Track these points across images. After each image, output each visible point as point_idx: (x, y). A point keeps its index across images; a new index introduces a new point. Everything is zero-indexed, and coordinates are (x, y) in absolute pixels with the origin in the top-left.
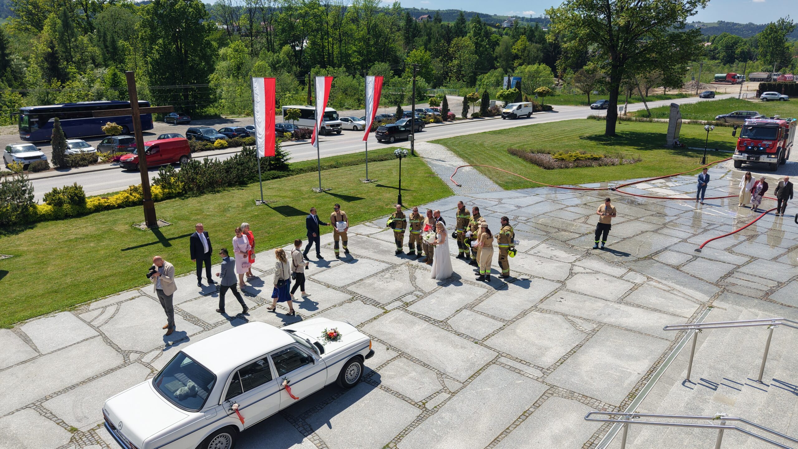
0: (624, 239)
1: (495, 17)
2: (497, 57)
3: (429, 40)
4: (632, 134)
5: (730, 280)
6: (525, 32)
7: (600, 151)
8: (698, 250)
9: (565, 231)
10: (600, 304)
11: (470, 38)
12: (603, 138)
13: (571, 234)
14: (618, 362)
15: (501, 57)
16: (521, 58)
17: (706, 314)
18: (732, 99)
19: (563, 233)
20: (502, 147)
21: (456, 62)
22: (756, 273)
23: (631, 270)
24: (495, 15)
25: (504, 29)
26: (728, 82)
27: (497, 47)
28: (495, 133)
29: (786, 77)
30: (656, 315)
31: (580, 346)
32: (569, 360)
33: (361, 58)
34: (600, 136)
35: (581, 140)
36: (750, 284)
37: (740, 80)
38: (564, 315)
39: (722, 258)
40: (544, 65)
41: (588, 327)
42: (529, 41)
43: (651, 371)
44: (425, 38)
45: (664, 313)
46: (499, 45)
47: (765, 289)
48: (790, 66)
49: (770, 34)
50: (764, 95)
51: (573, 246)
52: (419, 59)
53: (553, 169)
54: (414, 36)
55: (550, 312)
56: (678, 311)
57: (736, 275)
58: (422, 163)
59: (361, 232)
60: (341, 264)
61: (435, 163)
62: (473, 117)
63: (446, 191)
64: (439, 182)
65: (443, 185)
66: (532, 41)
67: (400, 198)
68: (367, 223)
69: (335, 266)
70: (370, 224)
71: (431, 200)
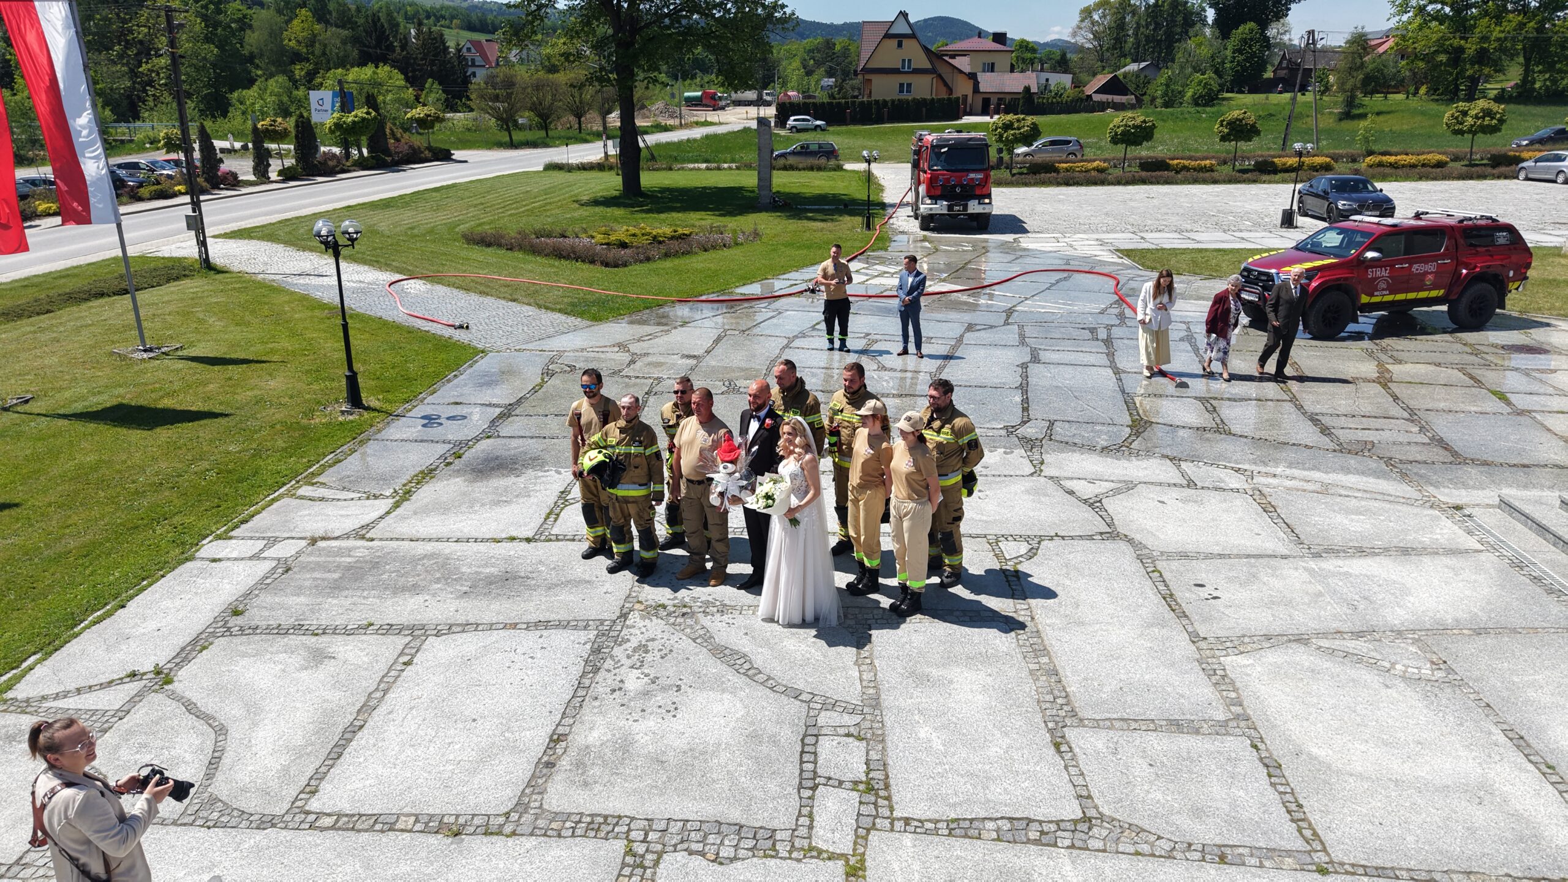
2: (252, 56)
6: (305, 3)
15: (261, 54)
16: (308, 60)
18: (747, 131)
20: (433, 231)
26: (707, 106)
27: (248, 32)
28: (373, 206)
29: (789, 97)
34: (615, 198)
35: (586, 208)
37: (723, 103)
40: (387, 68)
42: (319, 21)
46: (250, 27)
48: (778, 79)
50: (791, 122)
53: (625, 265)
58: (262, 285)
59: (316, 527)
60: (385, 686)
61: (302, 281)
62: (288, 175)
63: (442, 345)
64: (383, 324)
65: (410, 331)
66: (327, 23)
67: (352, 381)
68: (305, 491)
69: (367, 708)
70: (321, 492)
71: (435, 378)
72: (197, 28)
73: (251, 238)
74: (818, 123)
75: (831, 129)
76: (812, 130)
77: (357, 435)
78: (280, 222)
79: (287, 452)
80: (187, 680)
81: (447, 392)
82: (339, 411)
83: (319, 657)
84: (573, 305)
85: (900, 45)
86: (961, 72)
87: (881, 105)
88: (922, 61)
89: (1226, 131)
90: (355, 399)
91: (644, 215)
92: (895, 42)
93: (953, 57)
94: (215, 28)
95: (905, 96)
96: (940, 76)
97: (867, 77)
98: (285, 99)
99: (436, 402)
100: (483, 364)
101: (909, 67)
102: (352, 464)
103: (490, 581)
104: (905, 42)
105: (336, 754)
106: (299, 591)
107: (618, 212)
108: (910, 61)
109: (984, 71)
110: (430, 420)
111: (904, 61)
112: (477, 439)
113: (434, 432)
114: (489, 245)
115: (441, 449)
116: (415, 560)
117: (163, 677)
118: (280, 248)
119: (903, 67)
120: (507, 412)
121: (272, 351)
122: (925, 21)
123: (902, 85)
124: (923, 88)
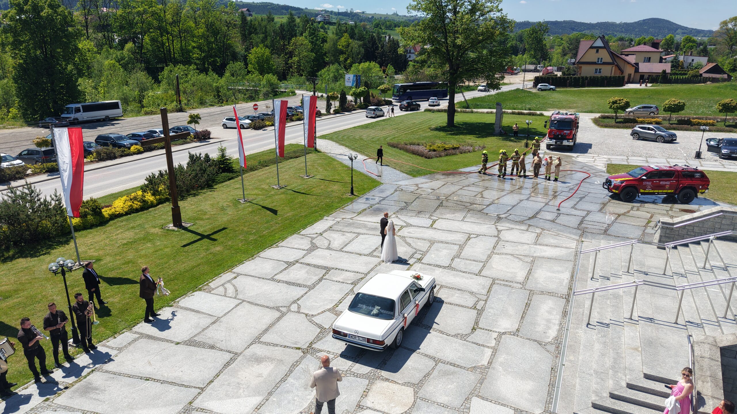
0: (514, 206)
1: (306, 11)
2: (326, 53)
3: (266, 38)
4: (465, 124)
5: (583, 225)
6: (347, 30)
7: (453, 141)
8: (558, 210)
9: (475, 204)
10: (526, 247)
11: (306, 37)
12: (446, 128)
13: (480, 206)
14: (555, 275)
15: (329, 52)
16: (345, 53)
17: (582, 246)
18: (518, 90)
19: (475, 206)
20: (378, 140)
21: (296, 59)
22: (594, 220)
23: (529, 225)
24: (306, 8)
25: (319, 22)
26: (508, 73)
27: (325, 43)
28: (362, 127)
29: (548, 70)
30: (558, 249)
31: (531, 270)
32: (530, 277)
33: (203, 55)
34: (444, 127)
35: (432, 131)
36: (595, 227)
37: (517, 72)
38: (512, 255)
39: (573, 213)
40: (374, 63)
41: (529, 260)
42: (351, 39)
43: (572, 277)
44: (261, 36)
45: (561, 247)
47: (604, 228)
48: (548, 60)
49: (532, 34)
50: (539, 86)
51: (487, 214)
52: (260, 55)
53: (432, 158)
54: (250, 33)
55: (503, 254)
56: (568, 246)
57: (585, 222)
58: (330, 158)
59: (344, 217)
60: (353, 240)
61: (340, 157)
62: (336, 112)
63: (373, 181)
64: (361, 173)
65: (366, 176)
66: (354, 39)
67: (352, 189)
68: (342, 210)
69: (350, 241)
70: (344, 211)
71: (370, 189)
72: (309, 47)
73: (326, 139)
74: (552, 87)
75: (558, 89)
76: (548, 90)
77: (352, 201)
78: (334, 133)
79: (339, 203)
80: (324, 235)
81: (372, 193)
82: (349, 195)
83: (344, 235)
84: (410, 171)
85: (597, 51)
86: (629, 63)
87: (584, 79)
88: (607, 58)
89: (721, 108)
90: (352, 193)
91: (450, 136)
92: (595, 50)
93: (627, 55)
94: (315, 46)
95: (598, 75)
96: (617, 66)
97: (580, 65)
98: (336, 74)
99: (369, 195)
100: (382, 187)
101: (601, 61)
102: (350, 207)
103: (372, 228)
104: (600, 50)
105: (346, 245)
106: (341, 226)
107: (442, 134)
108: (602, 59)
109: (644, 62)
110: (367, 199)
111: (599, 59)
112: (376, 204)
113: (368, 202)
114: (394, 147)
115: (369, 205)
116: (360, 224)
117: (321, 234)
118: (334, 143)
119: (598, 62)
120: (384, 199)
121: (334, 179)
122: (644, 20)
123: (596, 69)
124: (607, 71)
